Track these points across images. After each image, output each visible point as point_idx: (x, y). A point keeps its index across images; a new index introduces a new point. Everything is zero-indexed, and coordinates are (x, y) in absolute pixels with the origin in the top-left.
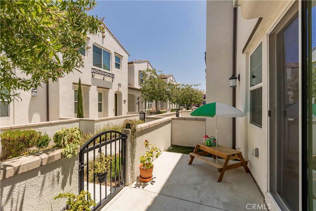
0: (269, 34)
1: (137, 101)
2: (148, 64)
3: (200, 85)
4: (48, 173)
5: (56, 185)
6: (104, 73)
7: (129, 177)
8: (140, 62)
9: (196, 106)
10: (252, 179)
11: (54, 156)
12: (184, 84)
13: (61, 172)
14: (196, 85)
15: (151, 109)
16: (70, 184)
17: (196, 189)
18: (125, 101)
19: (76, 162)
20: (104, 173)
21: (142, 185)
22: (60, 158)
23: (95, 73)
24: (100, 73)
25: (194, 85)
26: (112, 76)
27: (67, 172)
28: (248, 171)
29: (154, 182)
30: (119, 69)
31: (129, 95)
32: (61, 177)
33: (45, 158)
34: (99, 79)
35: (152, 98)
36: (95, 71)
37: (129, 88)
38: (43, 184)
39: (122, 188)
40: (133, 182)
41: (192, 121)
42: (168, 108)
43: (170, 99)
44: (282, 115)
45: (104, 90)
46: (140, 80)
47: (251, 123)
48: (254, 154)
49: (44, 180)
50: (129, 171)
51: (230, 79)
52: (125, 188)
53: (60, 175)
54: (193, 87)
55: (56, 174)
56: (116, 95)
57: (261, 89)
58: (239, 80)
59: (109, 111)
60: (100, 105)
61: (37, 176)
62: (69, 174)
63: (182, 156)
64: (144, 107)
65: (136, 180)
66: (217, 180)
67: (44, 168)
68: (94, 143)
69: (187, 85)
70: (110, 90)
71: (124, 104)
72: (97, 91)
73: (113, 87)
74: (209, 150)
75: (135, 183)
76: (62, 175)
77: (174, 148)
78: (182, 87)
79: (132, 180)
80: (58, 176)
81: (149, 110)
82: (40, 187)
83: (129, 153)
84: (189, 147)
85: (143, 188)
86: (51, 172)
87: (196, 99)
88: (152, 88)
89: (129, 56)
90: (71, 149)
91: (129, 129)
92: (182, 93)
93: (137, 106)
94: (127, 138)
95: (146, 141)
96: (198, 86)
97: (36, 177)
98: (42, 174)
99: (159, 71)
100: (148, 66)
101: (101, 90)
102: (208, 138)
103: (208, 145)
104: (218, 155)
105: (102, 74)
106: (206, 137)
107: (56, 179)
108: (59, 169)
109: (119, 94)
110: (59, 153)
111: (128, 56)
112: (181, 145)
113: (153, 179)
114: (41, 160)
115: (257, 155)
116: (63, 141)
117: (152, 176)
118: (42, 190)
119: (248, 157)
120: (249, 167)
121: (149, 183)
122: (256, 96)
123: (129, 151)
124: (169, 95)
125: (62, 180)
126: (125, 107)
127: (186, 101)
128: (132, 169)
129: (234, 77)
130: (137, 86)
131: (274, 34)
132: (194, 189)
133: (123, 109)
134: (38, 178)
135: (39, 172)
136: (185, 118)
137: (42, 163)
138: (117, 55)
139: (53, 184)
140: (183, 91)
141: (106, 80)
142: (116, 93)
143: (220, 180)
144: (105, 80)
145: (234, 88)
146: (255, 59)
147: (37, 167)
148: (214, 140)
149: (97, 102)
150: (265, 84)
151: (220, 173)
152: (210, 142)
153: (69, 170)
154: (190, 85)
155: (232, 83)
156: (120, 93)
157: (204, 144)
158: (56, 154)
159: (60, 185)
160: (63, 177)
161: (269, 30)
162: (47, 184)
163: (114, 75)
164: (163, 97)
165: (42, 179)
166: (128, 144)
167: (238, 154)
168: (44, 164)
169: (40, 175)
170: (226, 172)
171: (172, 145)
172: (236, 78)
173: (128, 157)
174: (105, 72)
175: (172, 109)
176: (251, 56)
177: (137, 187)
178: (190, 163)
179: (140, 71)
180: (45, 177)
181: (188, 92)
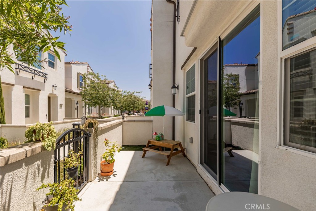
0: (200, 59)
1: (76, 106)
2: (88, 67)
3: (142, 92)
4: (30, 166)
5: (37, 178)
6: (33, 71)
7: (92, 173)
8: (77, 64)
9: (136, 113)
10: (188, 160)
11: (35, 149)
12: (126, 91)
13: (41, 165)
14: (139, 93)
15: (91, 115)
16: (48, 177)
17: (153, 173)
18: (61, 106)
19: (52, 156)
20: (76, 167)
21: (105, 179)
22: (41, 151)
23: (20, 69)
24: (28, 71)
25: (137, 93)
26: (45, 76)
27: (45, 166)
28: (185, 156)
29: (116, 174)
30: (53, 68)
31: (66, 99)
32: (41, 169)
33: (29, 150)
34: (26, 78)
35: (95, 103)
36: (20, 67)
37: (66, 91)
38: (27, 176)
39: (86, 185)
40: (95, 178)
41: (141, 123)
42: (110, 114)
43: (115, 105)
44: (207, 113)
45: (33, 91)
46: (79, 84)
47: (187, 120)
48: (190, 141)
49: (27, 172)
50: (92, 168)
51: (172, 88)
52: (88, 184)
53: (40, 168)
54: (136, 94)
55: (37, 167)
56: (49, 98)
57: (194, 95)
58: (178, 90)
59: (40, 117)
60: (27, 109)
61: (22, 167)
62: (47, 168)
63: (135, 153)
64: (84, 112)
65: (97, 176)
66: (166, 164)
67: (28, 160)
68: (64, 140)
69: (129, 92)
70: (41, 92)
71: (60, 108)
72: (23, 92)
73: (45, 88)
74: (158, 143)
75: (98, 178)
76: (42, 168)
77: (126, 147)
78: (124, 94)
79: (94, 176)
80: (39, 169)
81: (90, 116)
82: (25, 179)
83: (92, 151)
84: (138, 146)
85: (107, 180)
86: (33, 164)
87: (138, 105)
88: (95, 92)
89: (67, 55)
90: (51, 142)
91: (92, 128)
92: (125, 100)
93: (76, 111)
94: (90, 136)
95: (106, 140)
96: (140, 93)
97: (21, 169)
98: (26, 166)
99: (102, 76)
100: (88, 69)
101: (29, 91)
102: (157, 134)
103: (158, 139)
104: (165, 146)
105: (31, 72)
106: (155, 134)
107: (37, 171)
108: (39, 162)
109: (52, 97)
110: (39, 146)
111: (65, 55)
112: (131, 145)
113: (114, 173)
114: (25, 152)
115: (192, 142)
116: (41, 134)
117: (113, 170)
118: (26, 181)
119: (184, 146)
120: (185, 153)
121: (112, 176)
122: (190, 101)
123: (92, 148)
124: (113, 101)
125: (41, 173)
126: (61, 113)
127: (128, 107)
128: (95, 166)
129: (174, 87)
130: (75, 89)
131: (203, 59)
132: (151, 173)
133: (58, 114)
134: (23, 170)
135: (24, 164)
136: (135, 120)
137: (26, 155)
138: (50, 52)
139: (35, 176)
140: (126, 98)
141: (37, 80)
142: (49, 96)
143: (168, 164)
144: (35, 79)
145: (174, 96)
146: (190, 75)
147: (22, 158)
148: (162, 135)
149: (24, 106)
150: (197, 93)
151: (168, 159)
152: (159, 137)
153: (47, 163)
154: (133, 92)
155: (173, 91)
156: (55, 96)
157: (154, 140)
158: (37, 147)
159: (40, 178)
160: (42, 170)
161: (200, 57)
162: (30, 176)
163: (47, 74)
164: (108, 102)
165: (26, 171)
166: (91, 142)
167: (179, 144)
168: (29, 155)
169: (24, 167)
170: (172, 157)
171: (123, 146)
172: (176, 88)
173: (91, 154)
174: (35, 70)
175: (114, 115)
176: (187, 72)
177: (101, 181)
178: (143, 157)
179: (78, 74)
180: (28, 169)
181: (131, 99)
